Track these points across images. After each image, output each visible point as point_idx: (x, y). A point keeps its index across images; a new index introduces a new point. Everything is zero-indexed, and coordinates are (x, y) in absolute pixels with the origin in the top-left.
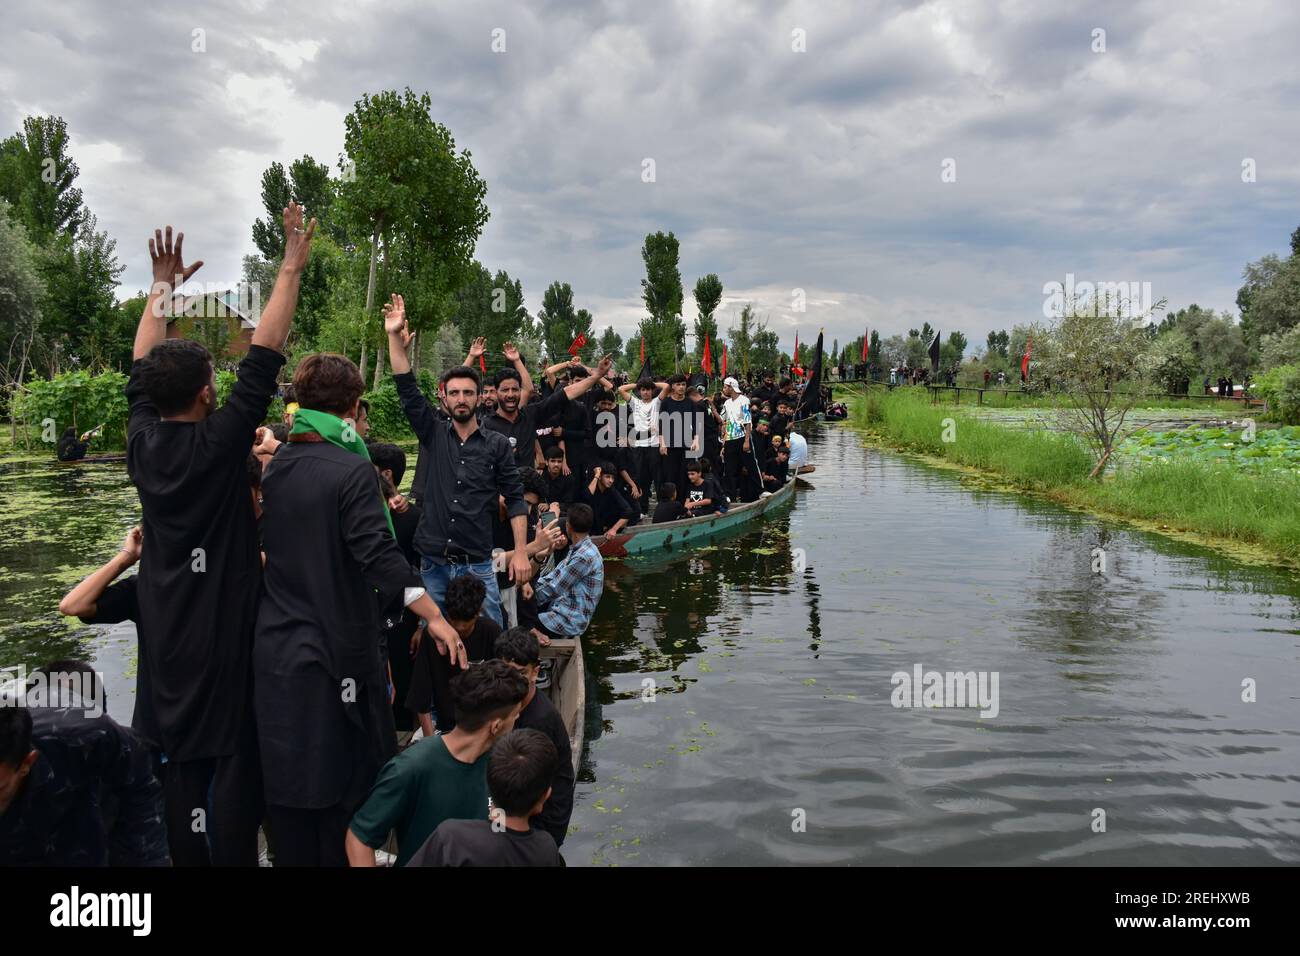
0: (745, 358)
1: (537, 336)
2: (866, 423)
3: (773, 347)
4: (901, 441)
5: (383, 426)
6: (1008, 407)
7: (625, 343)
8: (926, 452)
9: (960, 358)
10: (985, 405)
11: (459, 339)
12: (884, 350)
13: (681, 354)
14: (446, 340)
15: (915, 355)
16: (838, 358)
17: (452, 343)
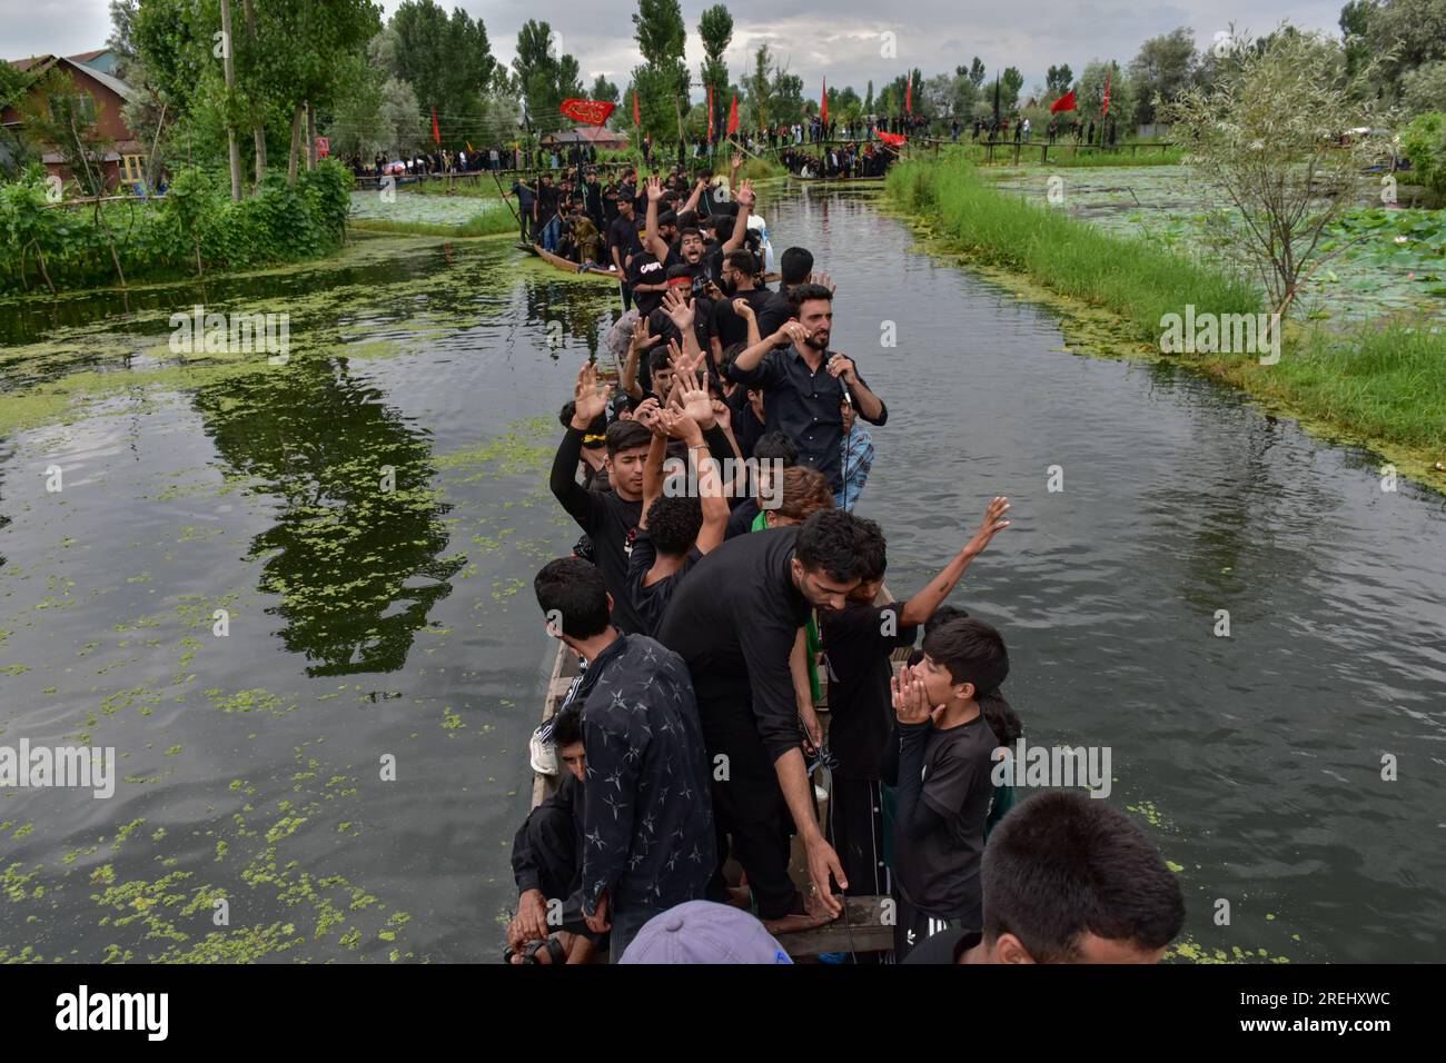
0: (764, 112)
1: (514, 90)
2: (911, 207)
3: (797, 94)
4: (960, 242)
5: (268, 244)
6: (1079, 166)
7: (622, 94)
8: (997, 263)
9: (1015, 99)
10: (1050, 164)
11: (413, 99)
12: (928, 93)
13: (686, 109)
14: (398, 101)
15: (964, 97)
16: (873, 103)
17: (405, 105)
